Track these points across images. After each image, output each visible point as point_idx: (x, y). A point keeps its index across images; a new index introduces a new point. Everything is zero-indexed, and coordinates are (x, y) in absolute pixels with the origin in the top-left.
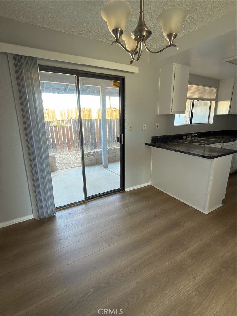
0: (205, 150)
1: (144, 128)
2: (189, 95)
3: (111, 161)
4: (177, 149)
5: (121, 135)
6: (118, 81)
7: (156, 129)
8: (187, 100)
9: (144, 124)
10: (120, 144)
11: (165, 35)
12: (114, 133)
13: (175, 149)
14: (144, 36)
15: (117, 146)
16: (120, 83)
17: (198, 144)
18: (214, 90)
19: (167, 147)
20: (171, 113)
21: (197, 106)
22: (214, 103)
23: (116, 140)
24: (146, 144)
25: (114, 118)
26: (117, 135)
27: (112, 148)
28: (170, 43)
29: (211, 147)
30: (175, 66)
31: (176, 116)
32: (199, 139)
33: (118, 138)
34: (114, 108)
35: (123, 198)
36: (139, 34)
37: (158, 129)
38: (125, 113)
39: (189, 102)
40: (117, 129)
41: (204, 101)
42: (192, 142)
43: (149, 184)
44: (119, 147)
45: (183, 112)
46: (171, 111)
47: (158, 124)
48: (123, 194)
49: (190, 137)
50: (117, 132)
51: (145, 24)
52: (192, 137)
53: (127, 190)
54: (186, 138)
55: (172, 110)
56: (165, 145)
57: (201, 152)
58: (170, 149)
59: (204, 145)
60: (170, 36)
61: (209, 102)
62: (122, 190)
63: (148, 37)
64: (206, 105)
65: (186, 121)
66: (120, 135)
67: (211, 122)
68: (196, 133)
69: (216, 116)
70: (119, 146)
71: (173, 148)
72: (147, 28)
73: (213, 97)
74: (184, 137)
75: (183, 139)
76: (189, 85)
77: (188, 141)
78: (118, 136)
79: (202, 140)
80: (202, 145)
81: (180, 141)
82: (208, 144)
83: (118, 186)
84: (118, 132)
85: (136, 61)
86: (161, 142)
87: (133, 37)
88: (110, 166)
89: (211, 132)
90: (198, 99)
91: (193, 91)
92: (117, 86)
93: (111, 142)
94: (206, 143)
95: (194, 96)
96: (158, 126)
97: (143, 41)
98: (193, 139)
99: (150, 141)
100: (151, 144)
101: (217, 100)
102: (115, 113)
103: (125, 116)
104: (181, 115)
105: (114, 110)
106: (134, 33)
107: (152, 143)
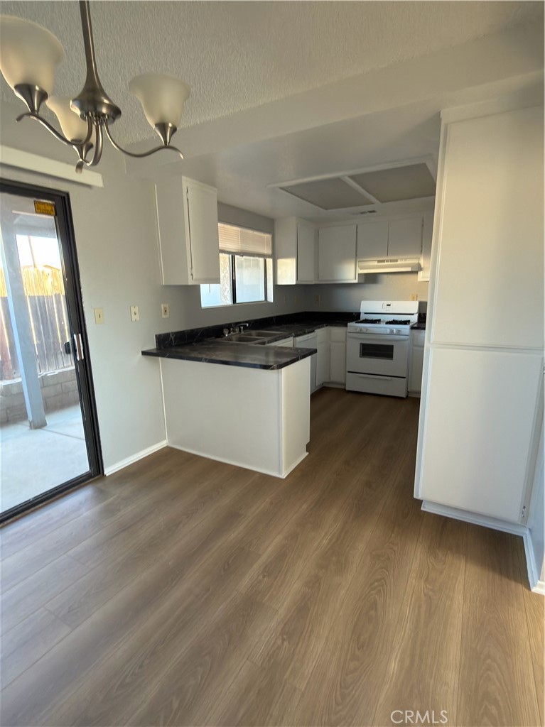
0: (267, 354)
1: (134, 317)
2: (222, 245)
3: (54, 405)
4: (214, 357)
5: (75, 336)
6: (50, 202)
7: (164, 316)
8: (221, 255)
9: (132, 308)
10: (75, 358)
11: (152, 123)
12: (54, 331)
13: (208, 357)
14: (104, 115)
15: (68, 365)
16: (55, 206)
17: (251, 344)
18: (268, 236)
19: (193, 355)
20: (191, 282)
21: (241, 266)
22: (270, 261)
23: (62, 349)
24: (144, 353)
25: (49, 294)
26: (63, 338)
27: (51, 371)
28: (166, 142)
29: (275, 347)
30: (186, 182)
31: (204, 288)
32: (254, 332)
33: (67, 345)
34: (46, 266)
35: (101, 494)
36: (91, 108)
37: (167, 316)
38: (79, 282)
39: (224, 260)
40: (61, 320)
41: (254, 258)
42: (241, 340)
43: (163, 444)
44: (74, 367)
45: (216, 280)
46: (190, 277)
47: (167, 306)
48: (100, 485)
49: (237, 330)
50: (62, 330)
51: (102, 90)
52: (240, 330)
53: (109, 470)
54: (229, 333)
55: (192, 275)
56: (187, 350)
57: (260, 358)
58: (199, 360)
59: (264, 343)
60: (162, 126)
61: (262, 260)
62: (95, 476)
63: (114, 119)
64: (258, 265)
65: (225, 297)
66: (72, 336)
67: (271, 299)
68: (246, 322)
69: (277, 288)
70: (74, 364)
71: (204, 356)
72: (107, 98)
73: (268, 251)
74: (226, 331)
75: (224, 335)
76: (220, 225)
77: (234, 339)
78: (68, 340)
79: (259, 335)
80: (259, 343)
81: (219, 340)
82: (269, 342)
83: (84, 467)
84: (66, 327)
85: (92, 165)
86: (178, 346)
87: (78, 112)
88: (51, 420)
89: (272, 317)
90: (242, 254)
91: (230, 237)
92: (48, 213)
93: (48, 355)
94: (266, 339)
95: (233, 247)
96: (168, 311)
97: (102, 124)
98: (242, 332)
99: (152, 346)
100: (155, 351)
101: (274, 257)
102: (50, 279)
103: (80, 288)
104: (213, 286)
105: (48, 271)
106: (77, 102)
107: (157, 349)
